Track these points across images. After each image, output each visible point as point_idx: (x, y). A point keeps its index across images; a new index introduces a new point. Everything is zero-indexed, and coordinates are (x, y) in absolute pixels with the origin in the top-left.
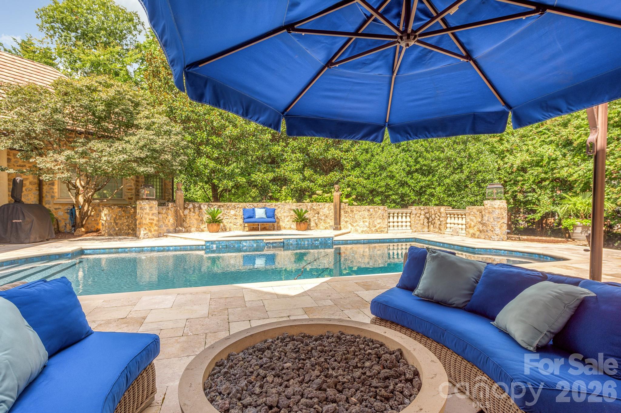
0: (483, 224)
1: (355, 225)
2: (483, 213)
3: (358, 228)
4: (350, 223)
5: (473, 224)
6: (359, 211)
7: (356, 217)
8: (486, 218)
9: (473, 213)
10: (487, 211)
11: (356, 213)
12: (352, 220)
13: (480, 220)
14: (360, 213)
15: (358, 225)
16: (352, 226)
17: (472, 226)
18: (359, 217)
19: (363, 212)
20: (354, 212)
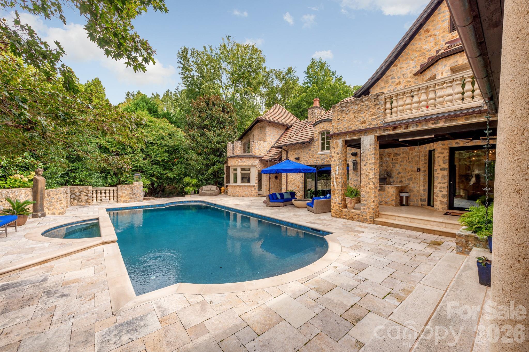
0: (133, 194)
1: (51, 208)
2: (133, 188)
3: (55, 211)
4: (47, 208)
5: (124, 195)
6: (56, 195)
7: (53, 200)
8: (135, 191)
9: (124, 189)
10: (136, 187)
11: (53, 196)
12: (49, 205)
13: (131, 192)
14: (57, 196)
15: (55, 208)
16: (49, 209)
17: (124, 196)
18: (56, 200)
19: (59, 195)
20: (51, 196)
